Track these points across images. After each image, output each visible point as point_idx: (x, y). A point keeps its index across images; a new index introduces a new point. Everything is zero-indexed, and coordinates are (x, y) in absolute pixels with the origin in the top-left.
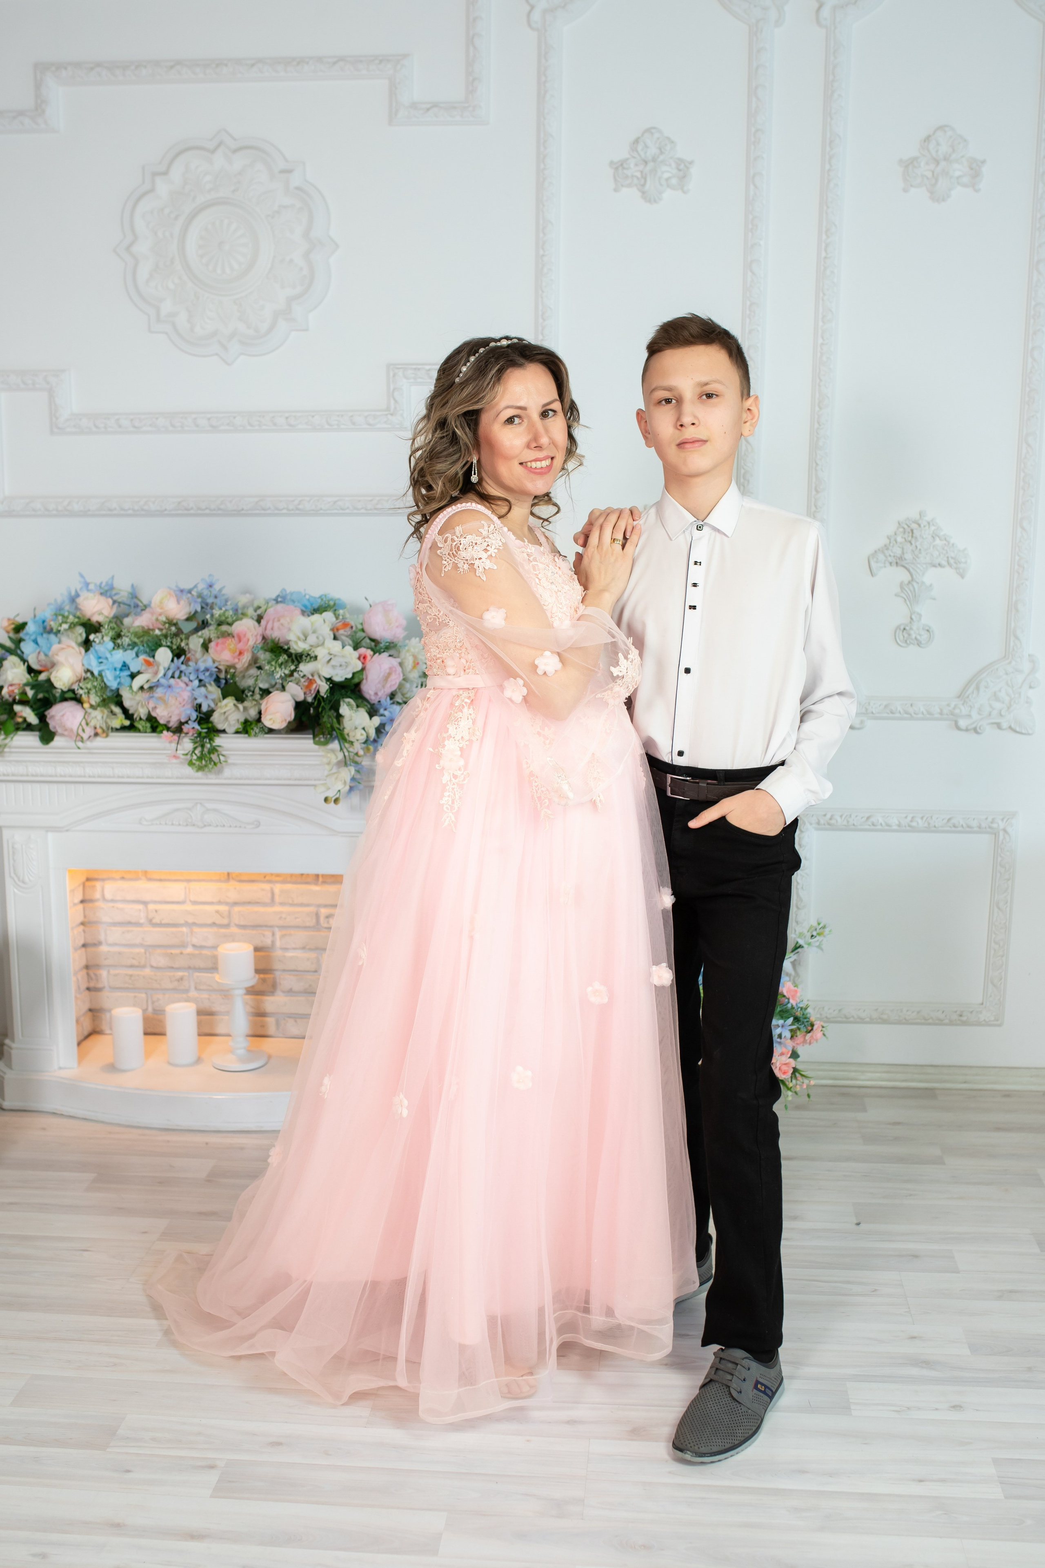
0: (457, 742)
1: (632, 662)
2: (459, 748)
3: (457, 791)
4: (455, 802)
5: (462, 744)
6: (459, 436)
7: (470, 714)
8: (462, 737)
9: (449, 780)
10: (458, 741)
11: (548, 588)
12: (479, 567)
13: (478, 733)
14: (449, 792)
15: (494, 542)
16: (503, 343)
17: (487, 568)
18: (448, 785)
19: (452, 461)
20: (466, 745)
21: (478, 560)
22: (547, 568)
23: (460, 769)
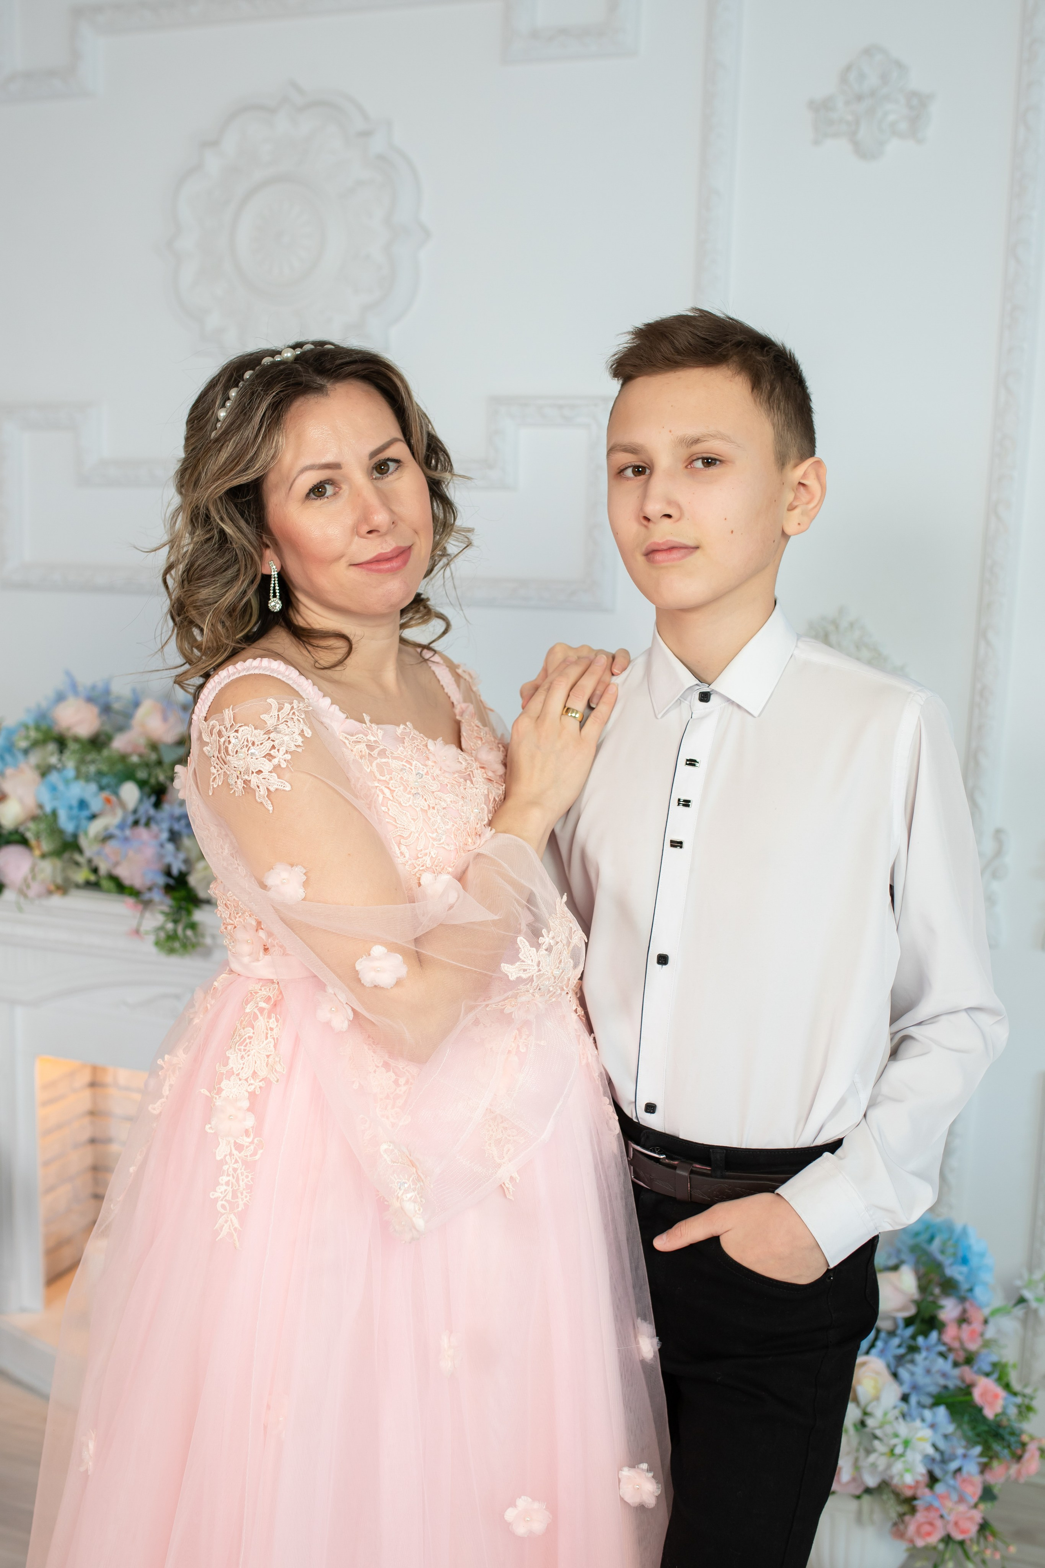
0: (243, 1082)
1: (549, 949)
2: (247, 1095)
3: (242, 1174)
4: (239, 1195)
5: (253, 1087)
6: (231, 536)
7: (272, 1029)
8: (254, 1073)
9: (228, 1153)
10: (246, 1080)
11: (408, 805)
12: (258, 787)
13: (278, 1068)
14: (228, 1175)
15: (286, 738)
16: (286, 355)
17: (272, 789)
18: (227, 1163)
19: (225, 580)
20: (260, 1087)
21: (255, 774)
22: (408, 766)
23: (247, 1133)
